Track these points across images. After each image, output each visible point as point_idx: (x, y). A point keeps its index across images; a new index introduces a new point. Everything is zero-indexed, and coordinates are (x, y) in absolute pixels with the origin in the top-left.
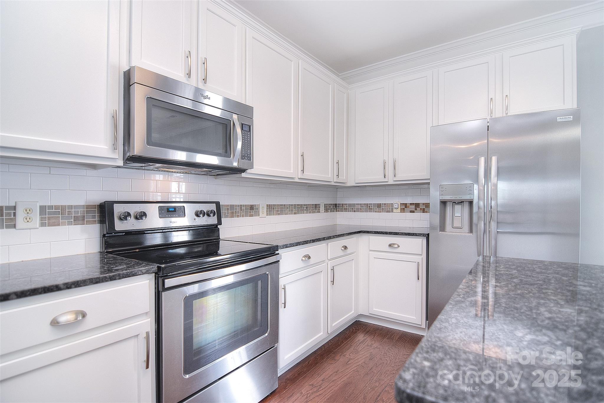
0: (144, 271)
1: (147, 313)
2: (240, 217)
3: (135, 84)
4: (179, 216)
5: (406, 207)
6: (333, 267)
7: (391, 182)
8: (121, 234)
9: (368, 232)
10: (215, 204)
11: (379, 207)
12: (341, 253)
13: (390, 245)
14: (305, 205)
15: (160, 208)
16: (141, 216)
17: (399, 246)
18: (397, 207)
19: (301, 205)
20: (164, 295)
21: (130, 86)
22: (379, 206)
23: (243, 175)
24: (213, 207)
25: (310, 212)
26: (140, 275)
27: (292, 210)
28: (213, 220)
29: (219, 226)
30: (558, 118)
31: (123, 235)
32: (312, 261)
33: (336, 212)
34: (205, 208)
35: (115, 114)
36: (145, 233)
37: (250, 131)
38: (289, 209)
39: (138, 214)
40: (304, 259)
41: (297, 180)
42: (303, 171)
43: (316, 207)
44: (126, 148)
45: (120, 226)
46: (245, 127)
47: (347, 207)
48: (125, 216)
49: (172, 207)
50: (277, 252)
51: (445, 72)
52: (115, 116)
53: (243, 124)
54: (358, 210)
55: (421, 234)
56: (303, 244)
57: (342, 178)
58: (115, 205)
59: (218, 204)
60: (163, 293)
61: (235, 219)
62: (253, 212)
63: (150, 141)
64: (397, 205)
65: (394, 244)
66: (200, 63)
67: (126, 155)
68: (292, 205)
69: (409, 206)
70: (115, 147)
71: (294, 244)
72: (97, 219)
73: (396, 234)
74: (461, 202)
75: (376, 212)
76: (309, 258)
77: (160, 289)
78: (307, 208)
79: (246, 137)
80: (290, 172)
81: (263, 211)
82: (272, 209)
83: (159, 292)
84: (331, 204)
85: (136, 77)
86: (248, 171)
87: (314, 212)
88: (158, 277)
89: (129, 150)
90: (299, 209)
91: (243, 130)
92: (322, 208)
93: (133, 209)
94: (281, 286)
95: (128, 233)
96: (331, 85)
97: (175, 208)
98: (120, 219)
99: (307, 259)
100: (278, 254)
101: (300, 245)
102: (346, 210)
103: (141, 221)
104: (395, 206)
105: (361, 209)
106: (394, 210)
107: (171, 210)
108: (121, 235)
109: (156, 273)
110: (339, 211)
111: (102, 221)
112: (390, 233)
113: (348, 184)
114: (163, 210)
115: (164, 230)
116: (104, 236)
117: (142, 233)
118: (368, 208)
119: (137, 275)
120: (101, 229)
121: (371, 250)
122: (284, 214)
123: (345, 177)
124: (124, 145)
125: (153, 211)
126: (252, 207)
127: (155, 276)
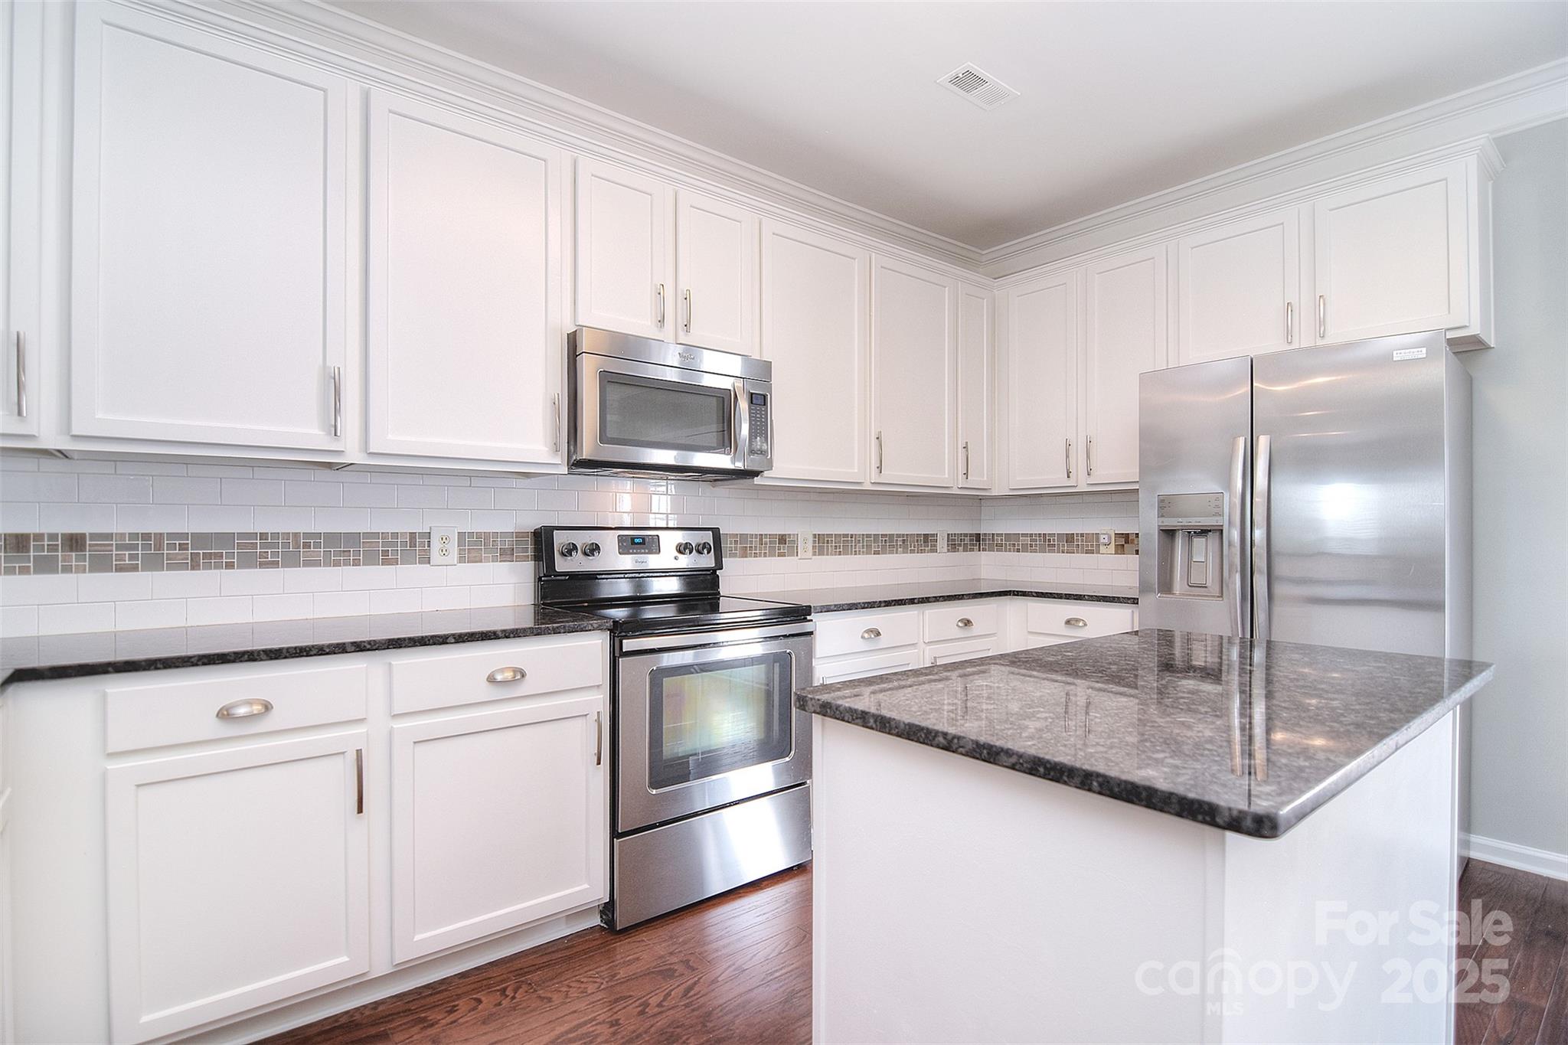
0: (595, 626)
1: (598, 686)
2: (760, 556)
3: (584, 354)
4: (650, 552)
5: (1127, 542)
6: (935, 658)
7: (1083, 487)
8: (563, 578)
9: (1024, 594)
10: (711, 532)
11: (1070, 542)
12: (958, 633)
13: (1068, 622)
14: (898, 536)
15: (621, 538)
16: (593, 549)
17: (1085, 625)
18: (1106, 541)
19: (891, 536)
20: (622, 662)
21: (577, 356)
22: (1070, 538)
23: (757, 480)
24: (708, 537)
25: (912, 551)
26: (590, 630)
27: (869, 547)
28: (707, 561)
29: (718, 572)
30: (1395, 353)
31: (565, 580)
32: (884, 641)
33: (980, 551)
34: (694, 538)
35: (556, 399)
36: (597, 578)
37: (765, 404)
38: (863, 542)
39: (588, 547)
40: (866, 635)
41: (868, 487)
42: (880, 468)
43: (927, 542)
44: (572, 448)
45: (562, 565)
46: (757, 399)
47: (1002, 540)
48: (571, 549)
49: (638, 537)
50: (809, 618)
51: (1192, 248)
52: (557, 403)
53: (752, 394)
54: (1025, 549)
55: (1129, 599)
56: (863, 608)
57: (978, 480)
58: (555, 532)
59: (716, 532)
60: (620, 659)
61: (750, 560)
62: (784, 549)
63: (604, 438)
64: (1106, 537)
65: (1078, 620)
66: (680, 298)
67: (572, 457)
68: (868, 536)
69: (1133, 540)
70: (557, 449)
71: (843, 605)
72: (530, 553)
73: (1079, 597)
74: (1204, 532)
75: (1063, 552)
76: (878, 634)
77: (617, 654)
78: (904, 543)
79: (758, 416)
80: (850, 471)
81: (805, 546)
82: (822, 544)
83: (614, 657)
84: (966, 535)
85: (585, 344)
86: (766, 474)
87: (922, 551)
88: (614, 637)
89: (575, 452)
90: (887, 544)
91: (752, 403)
92: (942, 543)
93: (582, 539)
94: (819, 679)
95: (574, 576)
96: (947, 288)
97: (643, 538)
98: (563, 554)
99: (873, 636)
100: (812, 620)
101: (857, 609)
102: (1000, 547)
103: (591, 558)
104: (1103, 539)
105: (1031, 546)
106: (1102, 549)
107: (637, 541)
108: (562, 580)
109: (611, 631)
110: (984, 550)
111: (537, 558)
112: (1068, 597)
113: (995, 493)
114: (625, 541)
115: (626, 573)
116: (540, 579)
117: (593, 576)
118: (1046, 543)
119: (587, 631)
120: (537, 569)
121: (1030, 633)
122: (851, 554)
123: (987, 477)
124: (568, 443)
125: (609, 542)
126: (783, 539)
127: (610, 635)
